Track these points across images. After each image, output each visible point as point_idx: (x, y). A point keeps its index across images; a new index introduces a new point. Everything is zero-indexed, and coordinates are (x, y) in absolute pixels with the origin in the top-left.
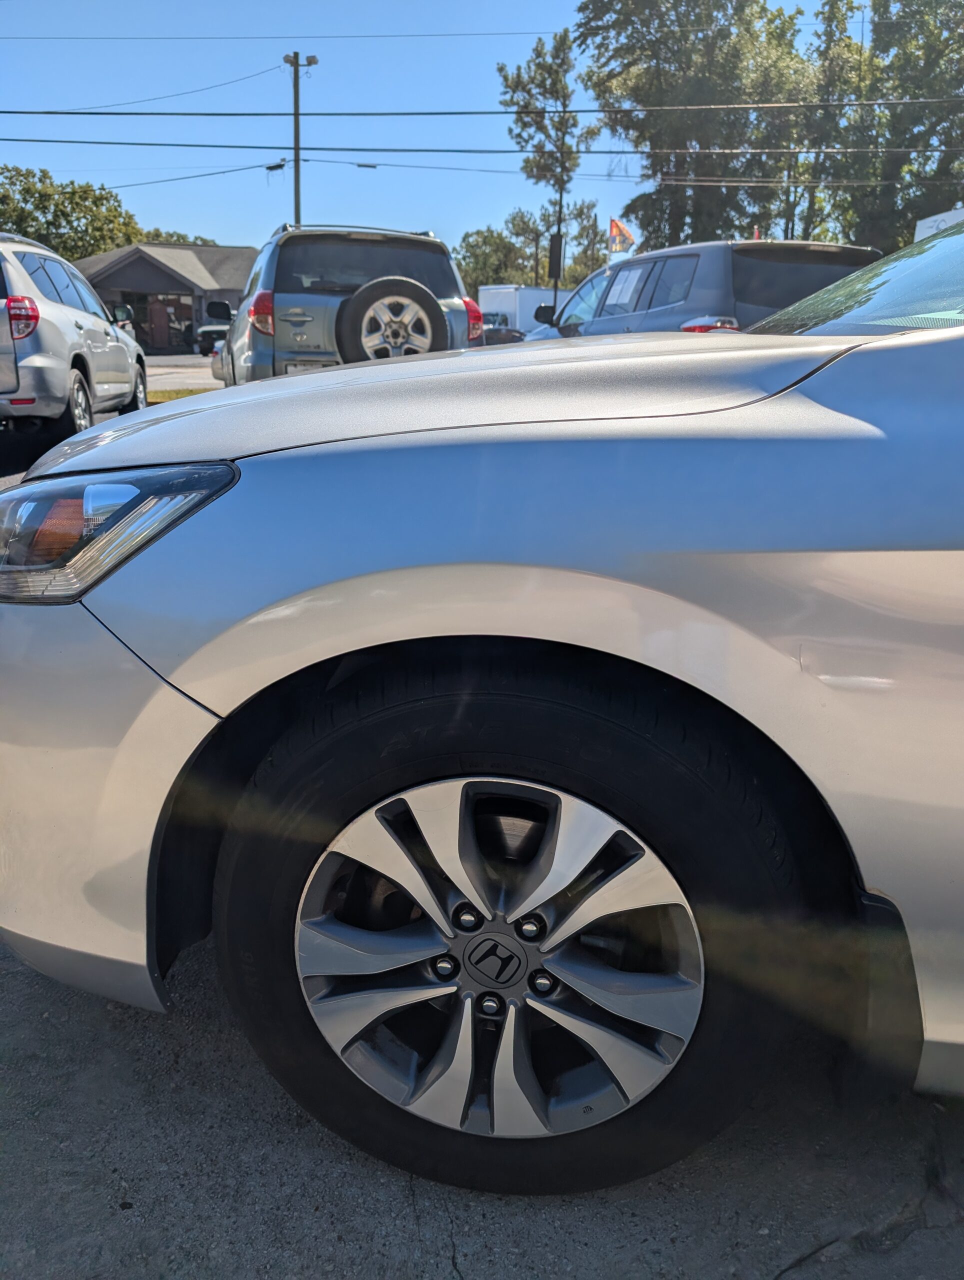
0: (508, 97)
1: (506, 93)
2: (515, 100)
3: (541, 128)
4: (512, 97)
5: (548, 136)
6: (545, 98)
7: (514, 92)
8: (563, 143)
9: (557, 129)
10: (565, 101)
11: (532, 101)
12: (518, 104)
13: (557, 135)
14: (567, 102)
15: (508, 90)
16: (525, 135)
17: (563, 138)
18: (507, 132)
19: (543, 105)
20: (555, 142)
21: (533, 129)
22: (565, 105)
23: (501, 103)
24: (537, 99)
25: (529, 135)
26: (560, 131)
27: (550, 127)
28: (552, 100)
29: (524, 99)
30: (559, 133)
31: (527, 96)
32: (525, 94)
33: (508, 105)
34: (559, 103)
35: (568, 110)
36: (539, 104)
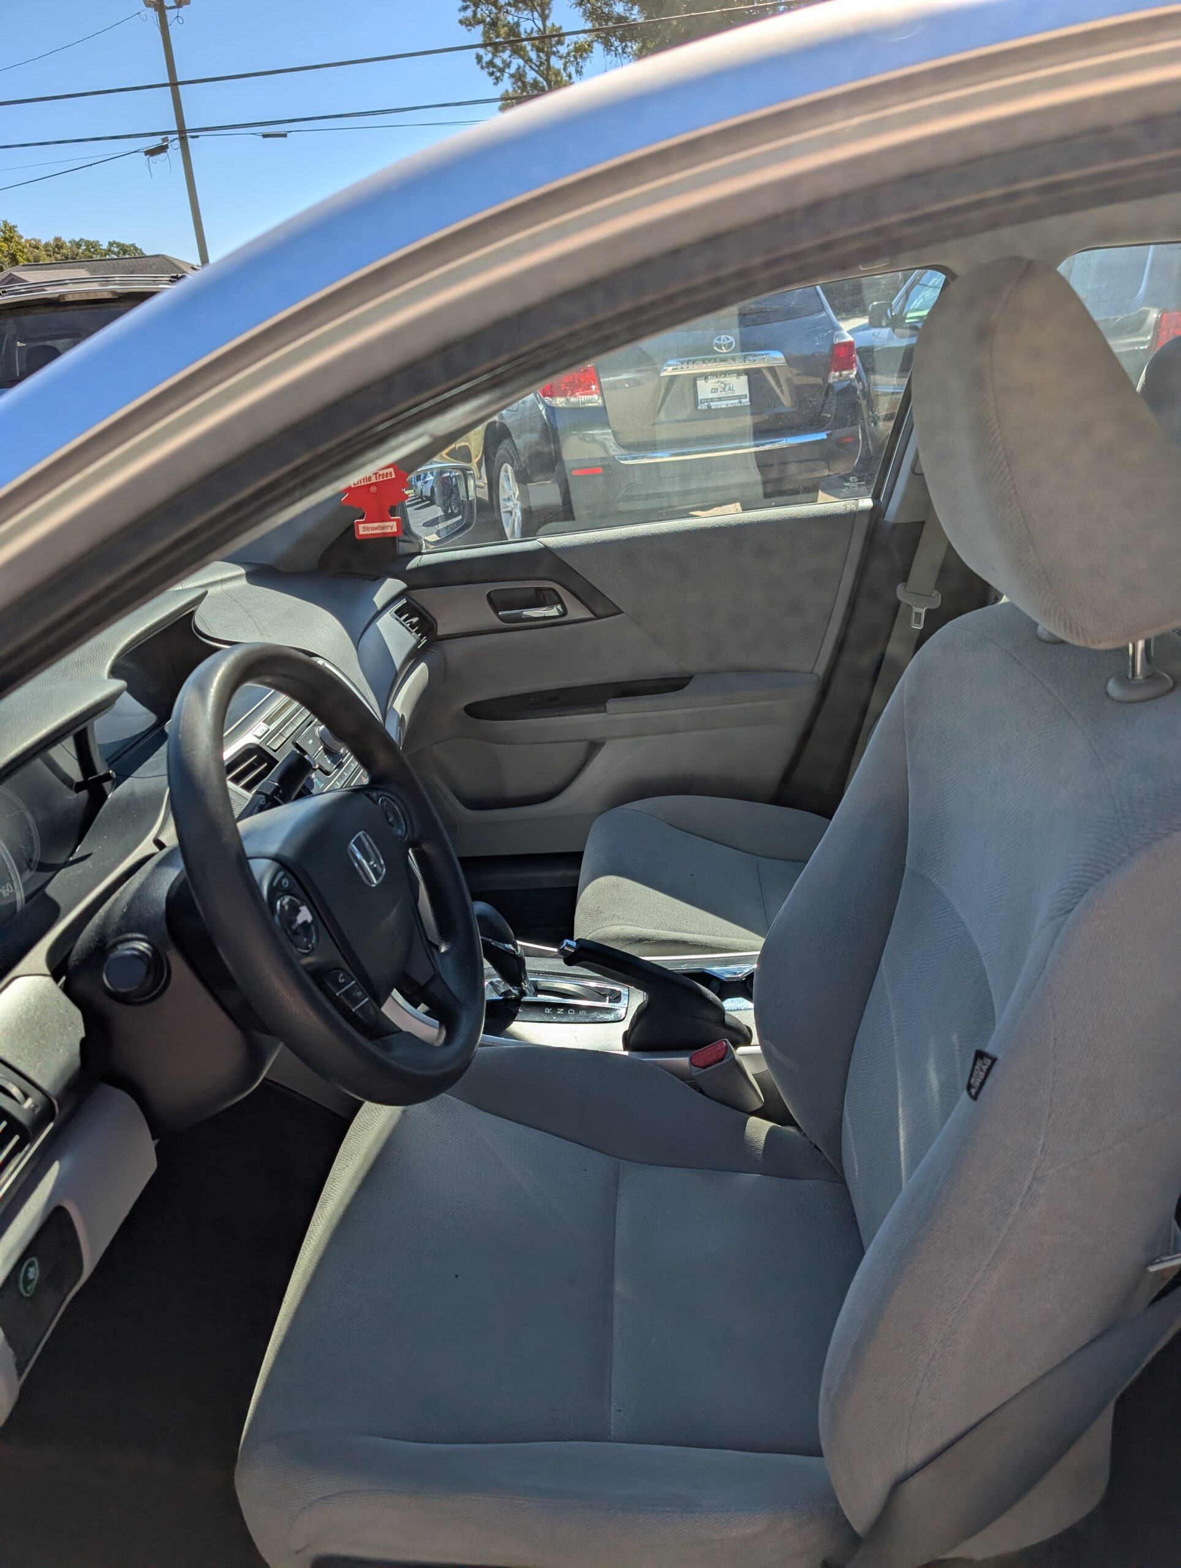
0: (469, 13)
1: (465, 8)
2: (479, 16)
3: (518, 51)
4: (475, 13)
5: (528, 60)
6: (518, 9)
7: (476, 6)
8: (549, 68)
9: (539, 50)
10: (543, 11)
11: (501, 16)
12: (482, 21)
13: (538, 56)
14: (547, 12)
15: (468, 3)
16: (498, 62)
17: (548, 60)
18: (475, 61)
19: (516, 19)
20: (539, 67)
21: (508, 53)
22: (544, 18)
23: (461, 22)
24: (507, 12)
25: (504, 62)
26: (543, 51)
27: (529, 48)
28: (526, 12)
29: (490, 13)
30: (541, 54)
31: (494, 10)
32: (490, 7)
33: (470, 24)
34: (536, 15)
35: (549, 23)
36: (510, 18)
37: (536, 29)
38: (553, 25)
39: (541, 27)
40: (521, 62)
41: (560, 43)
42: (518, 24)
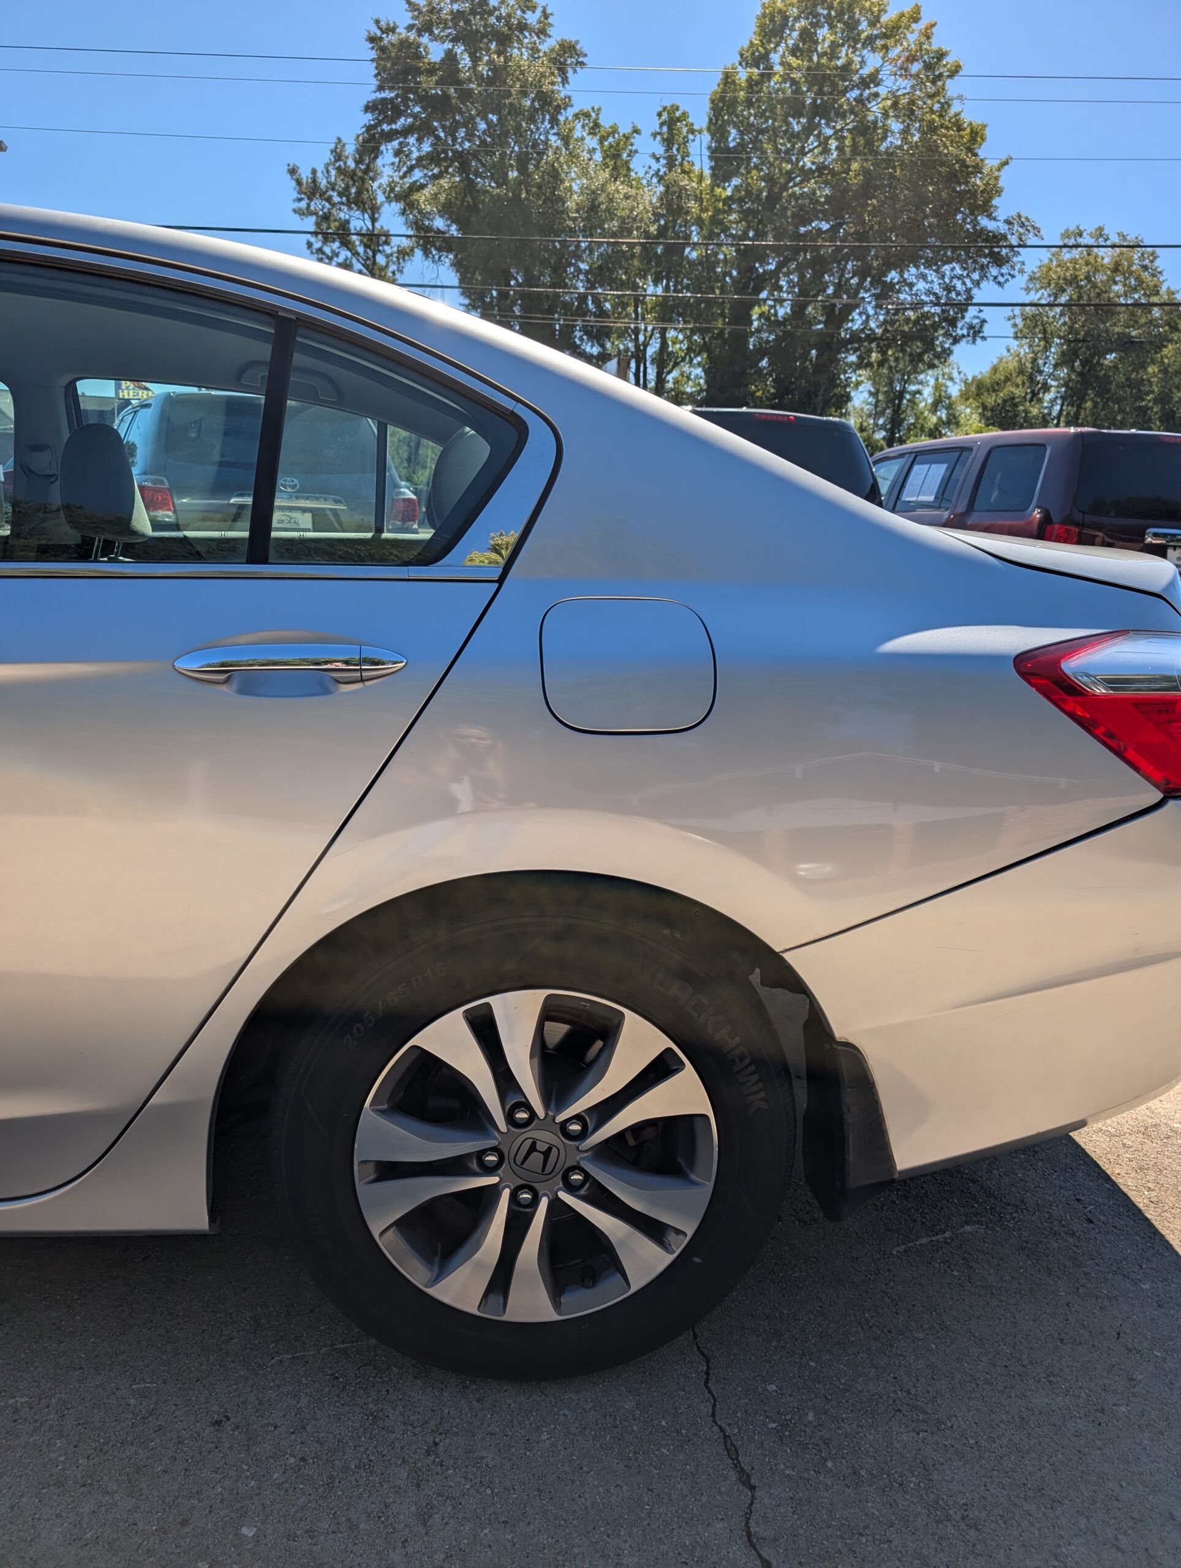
0: (303, 205)
1: (300, 200)
2: (312, 208)
3: (346, 244)
4: (309, 206)
5: (356, 254)
6: (350, 209)
7: (310, 199)
8: (374, 262)
9: (366, 246)
10: (373, 214)
11: (334, 211)
12: (316, 213)
13: (365, 252)
14: (377, 215)
15: (303, 196)
16: (327, 250)
17: (374, 256)
18: (305, 246)
19: (347, 217)
20: (365, 261)
21: (337, 244)
22: (374, 220)
23: (295, 211)
24: (340, 209)
25: (333, 251)
26: (369, 247)
27: (357, 243)
28: (358, 212)
29: (323, 208)
30: (368, 250)
31: (327, 205)
32: (324, 202)
33: (303, 214)
34: (366, 216)
35: (378, 225)
36: (342, 215)
37: (365, 228)
38: (382, 228)
39: (370, 227)
40: (349, 254)
41: (387, 243)
42: (348, 222)
